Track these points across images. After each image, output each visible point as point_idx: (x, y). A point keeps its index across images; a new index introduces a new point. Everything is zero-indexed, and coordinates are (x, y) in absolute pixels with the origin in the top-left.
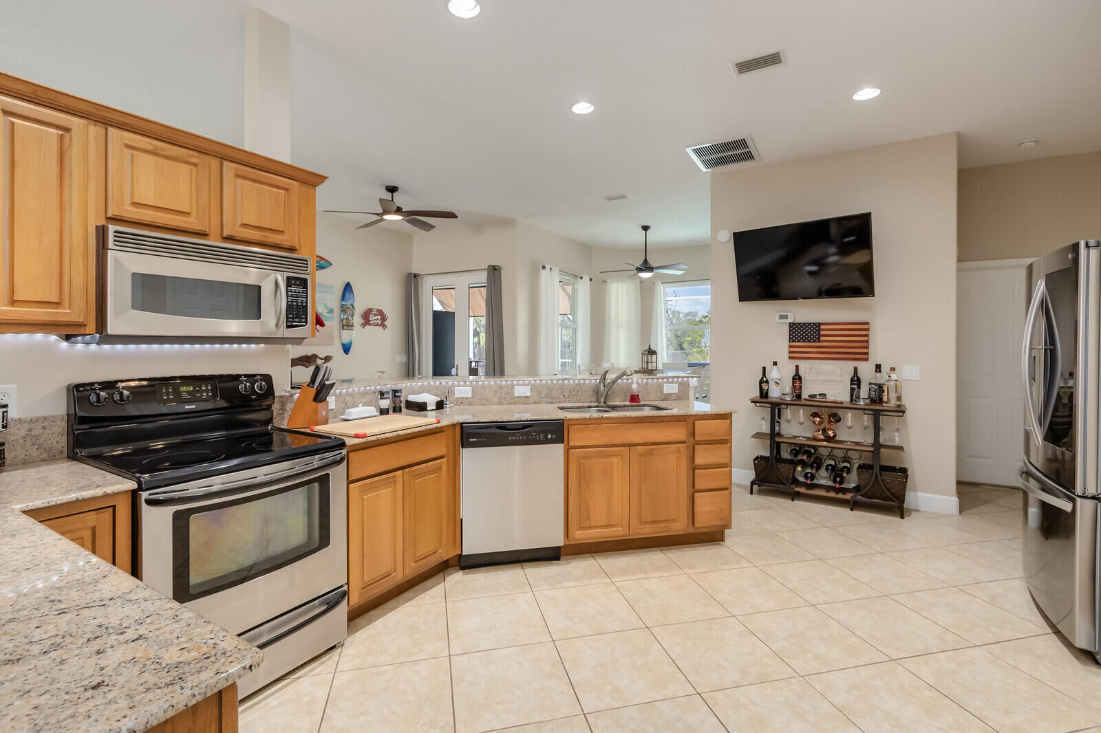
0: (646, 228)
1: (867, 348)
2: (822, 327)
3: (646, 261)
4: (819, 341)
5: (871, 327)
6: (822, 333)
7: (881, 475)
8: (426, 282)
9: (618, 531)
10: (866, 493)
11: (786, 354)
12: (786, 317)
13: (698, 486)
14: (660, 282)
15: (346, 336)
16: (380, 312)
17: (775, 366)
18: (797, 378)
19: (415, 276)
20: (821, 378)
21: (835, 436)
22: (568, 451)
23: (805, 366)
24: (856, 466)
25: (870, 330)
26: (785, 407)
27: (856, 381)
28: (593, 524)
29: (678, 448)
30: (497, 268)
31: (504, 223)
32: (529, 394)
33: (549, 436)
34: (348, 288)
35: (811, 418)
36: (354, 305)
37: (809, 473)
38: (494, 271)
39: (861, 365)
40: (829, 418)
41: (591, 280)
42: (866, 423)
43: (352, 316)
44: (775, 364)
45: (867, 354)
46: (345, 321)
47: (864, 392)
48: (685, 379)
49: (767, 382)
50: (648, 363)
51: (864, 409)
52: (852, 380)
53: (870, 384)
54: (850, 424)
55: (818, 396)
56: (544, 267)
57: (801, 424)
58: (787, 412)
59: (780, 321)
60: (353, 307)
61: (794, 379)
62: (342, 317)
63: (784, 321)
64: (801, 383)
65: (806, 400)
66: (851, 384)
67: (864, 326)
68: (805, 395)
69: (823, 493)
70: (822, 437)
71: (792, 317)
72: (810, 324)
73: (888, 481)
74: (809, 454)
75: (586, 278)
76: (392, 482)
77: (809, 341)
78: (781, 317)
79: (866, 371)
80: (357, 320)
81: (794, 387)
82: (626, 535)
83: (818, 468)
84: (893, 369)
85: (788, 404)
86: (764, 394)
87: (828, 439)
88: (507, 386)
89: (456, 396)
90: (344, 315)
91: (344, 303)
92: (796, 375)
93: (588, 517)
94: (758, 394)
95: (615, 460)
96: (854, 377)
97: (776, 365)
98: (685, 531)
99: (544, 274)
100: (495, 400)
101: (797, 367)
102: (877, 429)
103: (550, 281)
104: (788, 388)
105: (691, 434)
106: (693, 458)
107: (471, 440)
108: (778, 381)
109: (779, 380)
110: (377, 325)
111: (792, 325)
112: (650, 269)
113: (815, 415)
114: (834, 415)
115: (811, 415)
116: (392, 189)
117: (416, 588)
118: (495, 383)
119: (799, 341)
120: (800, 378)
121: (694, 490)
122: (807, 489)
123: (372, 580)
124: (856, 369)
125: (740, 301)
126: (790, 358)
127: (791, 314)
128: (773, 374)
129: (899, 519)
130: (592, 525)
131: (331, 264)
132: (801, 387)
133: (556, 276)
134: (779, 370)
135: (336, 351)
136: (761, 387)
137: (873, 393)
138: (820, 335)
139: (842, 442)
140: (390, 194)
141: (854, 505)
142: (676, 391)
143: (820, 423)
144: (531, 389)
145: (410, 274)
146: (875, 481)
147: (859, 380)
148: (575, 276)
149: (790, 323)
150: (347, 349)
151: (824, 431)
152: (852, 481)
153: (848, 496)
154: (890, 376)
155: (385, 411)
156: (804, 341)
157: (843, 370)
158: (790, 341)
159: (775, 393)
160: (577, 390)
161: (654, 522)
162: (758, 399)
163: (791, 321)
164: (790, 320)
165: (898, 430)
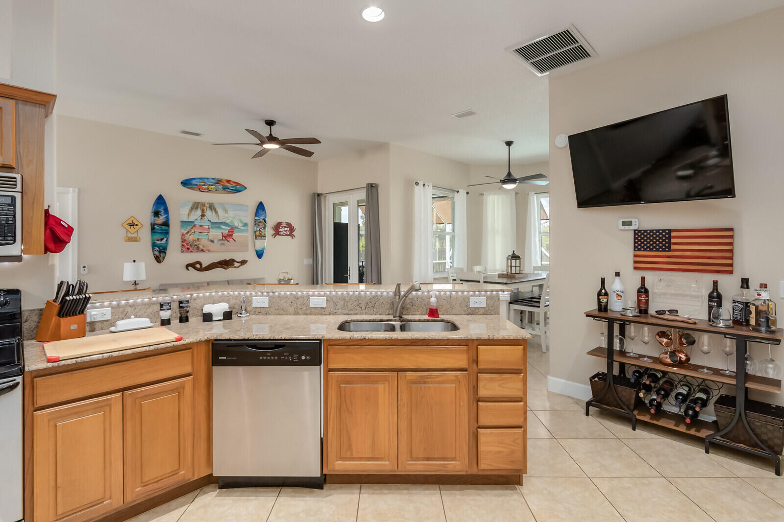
0: (509, 144)
1: (731, 258)
2: (673, 234)
3: (509, 174)
4: (670, 250)
5: (736, 234)
6: (673, 240)
7: (746, 415)
8: (328, 200)
9: (385, 465)
10: (726, 434)
11: (631, 265)
12: (630, 223)
13: (483, 421)
14: (533, 193)
15: (259, 244)
16: (289, 225)
17: (618, 277)
18: (643, 291)
19: (318, 195)
20: (673, 292)
21: (688, 359)
22: (327, 374)
23: (652, 278)
24: (715, 399)
25: (735, 237)
26: (628, 323)
27: (715, 298)
28: (355, 455)
29: (456, 376)
30: (374, 185)
31: (381, 147)
32: (324, 305)
33: (303, 358)
34: (261, 207)
35: (657, 337)
36: (266, 219)
37: (654, 400)
38: (372, 189)
39: (723, 279)
40: (680, 339)
41: (468, 193)
42: (728, 349)
43: (264, 228)
44: (617, 274)
45: (731, 265)
46: (258, 233)
47: (726, 311)
48: (494, 293)
49: (606, 294)
50: (511, 267)
51: (725, 334)
52: (711, 297)
53: (734, 302)
54: (706, 348)
55: (667, 313)
56: (417, 184)
57: (646, 343)
58: (630, 328)
59: (623, 228)
60: (265, 221)
61: (639, 292)
62: (256, 230)
63: (627, 227)
64: (647, 296)
65: (652, 316)
66: (710, 301)
67: (727, 234)
68: (652, 311)
69: (671, 425)
70: (669, 361)
71: (637, 223)
72: (658, 231)
73: (757, 424)
74: (655, 379)
75: (463, 192)
76: (107, 405)
77: (657, 250)
78: (625, 223)
79: (729, 285)
80: (269, 231)
81: (639, 301)
82: (395, 471)
83: (666, 396)
84: (764, 286)
85: (630, 322)
86: (603, 308)
87: (680, 364)
88: (302, 297)
89: (254, 305)
90: (257, 227)
91: (257, 218)
92: (641, 288)
93: (350, 447)
94: (596, 307)
95: (381, 387)
96: (713, 292)
97: (619, 275)
98: (467, 472)
99: (418, 190)
100: (292, 310)
101: (643, 279)
102: (742, 358)
103: (423, 197)
104: (631, 301)
105: (473, 360)
106: (476, 388)
107: (220, 358)
108: (620, 293)
109: (622, 292)
110: (287, 235)
111: (637, 232)
112: (514, 181)
113: (662, 334)
114: (687, 336)
115: (658, 334)
116: (270, 123)
117: (158, 509)
118: (291, 294)
119: (645, 250)
120: (646, 291)
121: (477, 428)
122: (651, 419)
123: (75, 509)
124: (715, 283)
125: (578, 208)
126: (635, 268)
127: (637, 220)
128: (615, 285)
129: (773, 475)
130: (354, 457)
131: (246, 188)
132: (647, 301)
133: (430, 192)
134: (622, 282)
135: (251, 256)
136: (599, 300)
137: (737, 313)
138: (670, 243)
139: (696, 368)
140: (269, 127)
141: (710, 446)
142: (484, 305)
143: (668, 345)
144: (327, 300)
145: (314, 194)
146: (738, 421)
147: (719, 297)
148: (453, 191)
149: (635, 231)
150: (260, 254)
151: (673, 354)
152: (709, 415)
153: (704, 433)
154: (759, 295)
155: (166, 322)
156: (651, 250)
157: (701, 284)
158: (635, 250)
159: (616, 306)
160: (374, 302)
161: (428, 459)
162: (596, 313)
163: (636, 228)
164: (635, 226)
165: (772, 361)
